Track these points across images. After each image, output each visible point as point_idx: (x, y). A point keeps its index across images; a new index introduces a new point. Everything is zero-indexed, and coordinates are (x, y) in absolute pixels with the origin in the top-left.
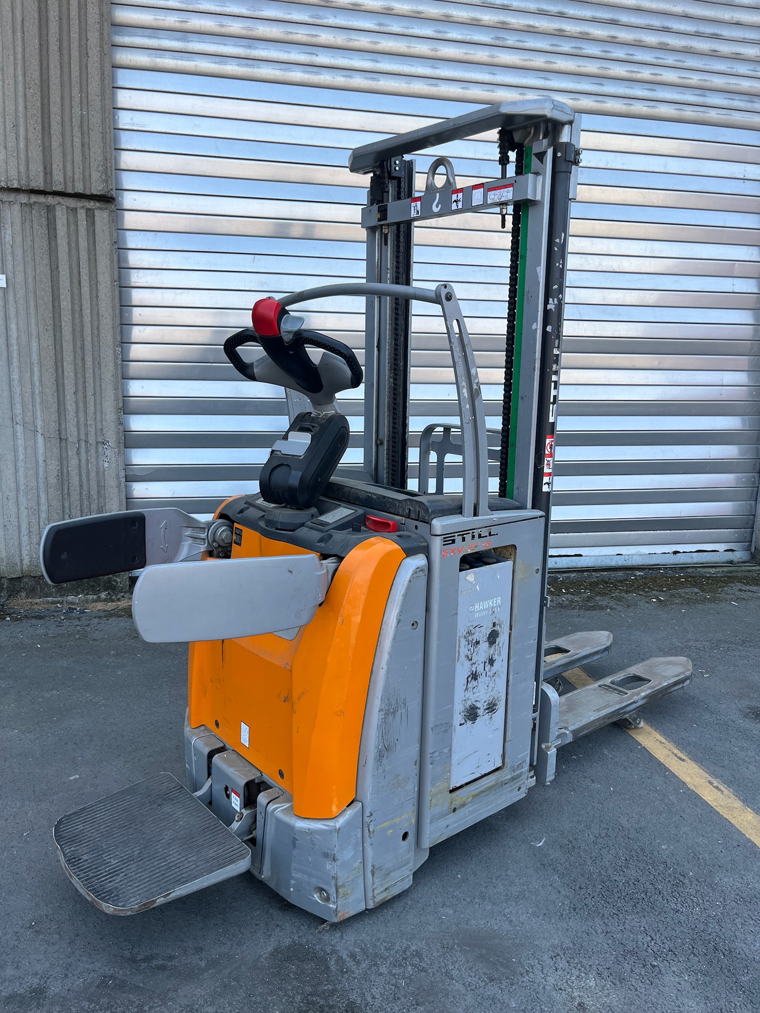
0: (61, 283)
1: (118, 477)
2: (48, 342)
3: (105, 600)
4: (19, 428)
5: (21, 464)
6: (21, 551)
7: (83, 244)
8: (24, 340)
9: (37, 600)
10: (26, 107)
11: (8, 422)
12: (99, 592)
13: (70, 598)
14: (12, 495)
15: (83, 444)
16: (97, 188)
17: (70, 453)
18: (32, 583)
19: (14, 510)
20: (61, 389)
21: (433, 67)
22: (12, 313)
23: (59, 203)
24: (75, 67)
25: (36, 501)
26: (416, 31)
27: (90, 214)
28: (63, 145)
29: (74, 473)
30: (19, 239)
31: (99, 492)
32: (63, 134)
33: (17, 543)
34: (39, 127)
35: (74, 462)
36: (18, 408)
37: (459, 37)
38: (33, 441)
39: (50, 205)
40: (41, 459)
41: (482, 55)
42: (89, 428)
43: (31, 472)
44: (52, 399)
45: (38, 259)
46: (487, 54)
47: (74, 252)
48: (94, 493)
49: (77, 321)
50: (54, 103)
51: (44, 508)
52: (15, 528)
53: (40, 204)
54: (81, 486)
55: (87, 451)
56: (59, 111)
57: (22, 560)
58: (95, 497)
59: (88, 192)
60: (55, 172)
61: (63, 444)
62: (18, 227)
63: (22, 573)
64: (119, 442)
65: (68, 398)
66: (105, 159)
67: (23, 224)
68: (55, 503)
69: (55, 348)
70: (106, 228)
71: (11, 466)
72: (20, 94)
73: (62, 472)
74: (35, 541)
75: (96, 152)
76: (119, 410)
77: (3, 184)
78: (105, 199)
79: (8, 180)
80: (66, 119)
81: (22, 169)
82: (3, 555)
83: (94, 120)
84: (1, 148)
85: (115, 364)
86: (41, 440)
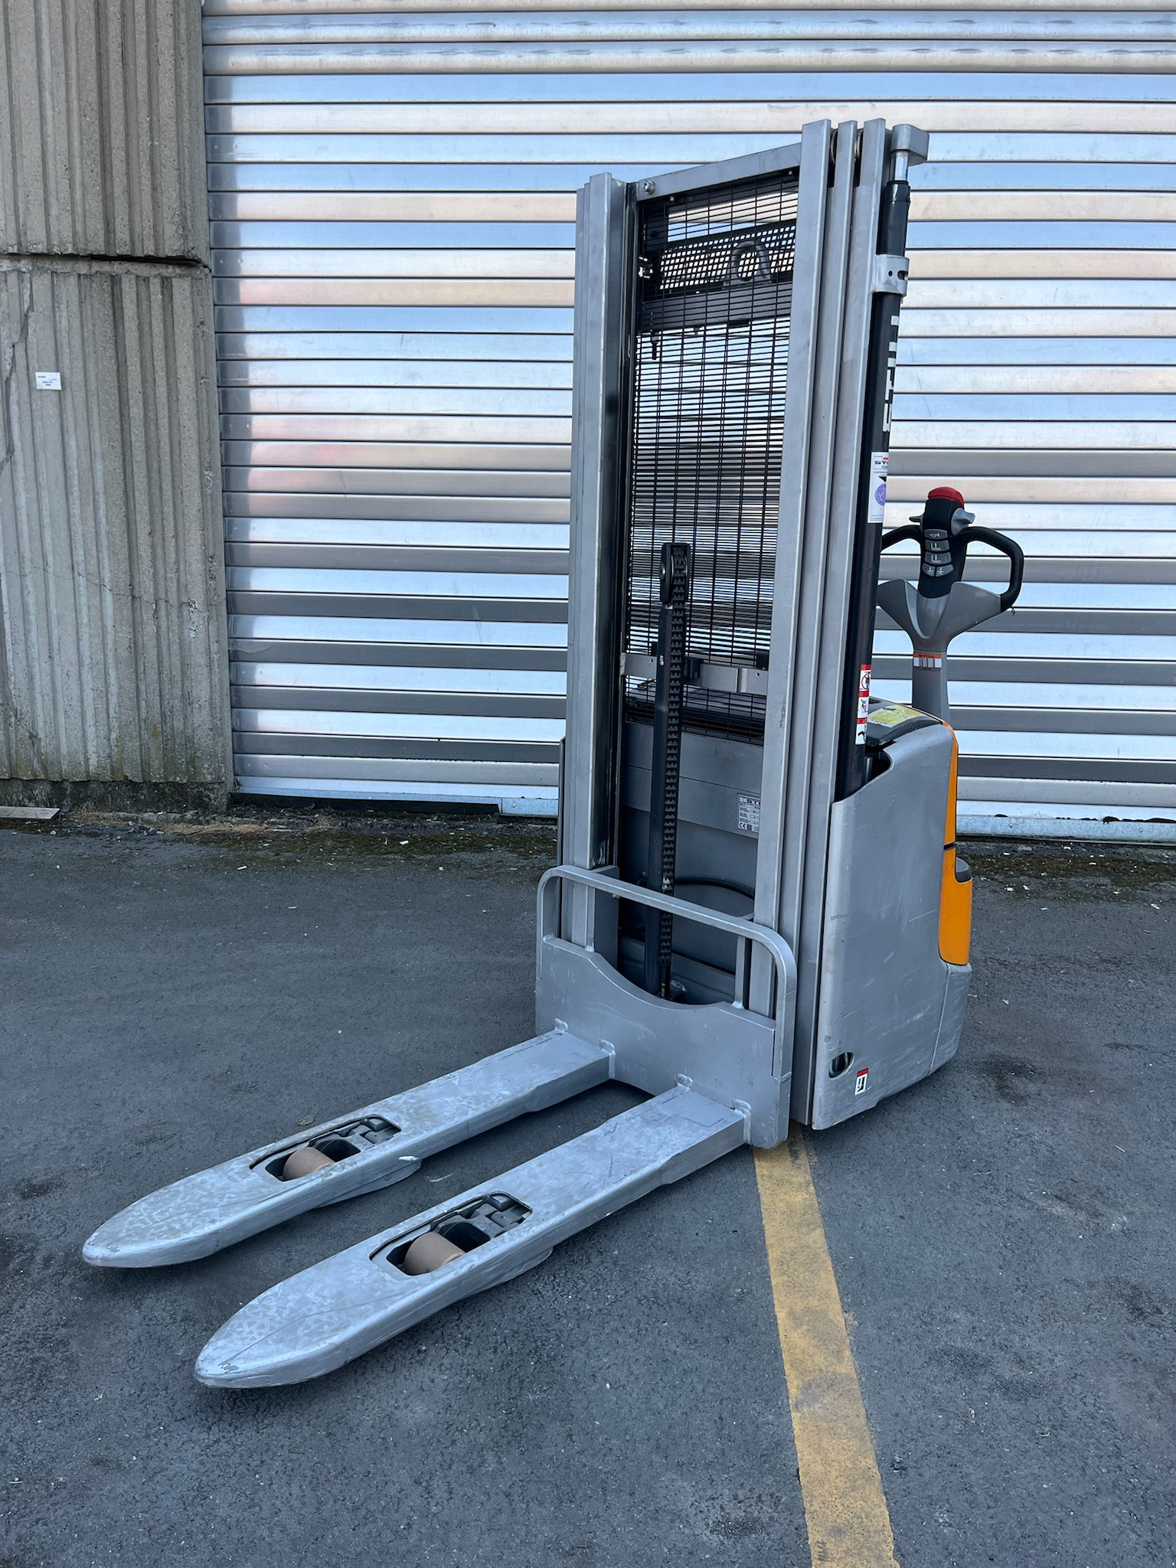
0: (130, 383)
1: (208, 652)
2: (118, 464)
3: (190, 822)
4: (82, 581)
5: (84, 630)
6: (85, 747)
7: (158, 327)
8: (84, 461)
9: (106, 815)
10: (81, 143)
11: (68, 573)
12: (186, 809)
13: (146, 815)
14: (74, 670)
15: (162, 605)
16: (171, 247)
17: (145, 617)
18: (100, 791)
19: (76, 691)
20: (132, 527)
21: (677, 23)
22: (70, 425)
23: (128, 272)
24: (142, 81)
25: (103, 680)
27: (165, 281)
28: (129, 191)
29: (150, 643)
30: (77, 323)
31: (183, 673)
32: (129, 176)
33: (80, 735)
34: (98, 169)
35: (150, 629)
36: (79, 556)
38: (98, 599)
39: (117, 275)
40: (109, 623)
42: (169, 583)
43: (96, 640)
44: (121, 543)
45: (100, 350)
47: (147, 338)
48: (177, 673)
49: (153, 434)
50: (116, 133)
51: (114, 689)
52: (78, 715)
53: (101, 274)
54: (160, 662)
55: (168, 615)
56: (123, 144)
57: (87, 760)
58: (178, 678)
59: (162, 254)
60: (118, 228)
61: (137, 604)
62: (75, 307)
63: (88, 776)
64: (209, 604)
65: (141, 540)
66: (183, 205)
67: (81, 303)
68: (126, 684)
69: (125, 472)
70: (188, 303)
71: (71, 631)
72: (75, 125)
73: (135, 643)
74: (103, 733)
75: (170, 197)
76: (209, 558)
77: (56, 250)
78: (185, 262)
79: (61, 243)
80: (133, 154)
81: (79, 227)
82: (64, 750)
83: (168, 152)
84: (53, 200)
85: (202, 494)
86: (108, 597)
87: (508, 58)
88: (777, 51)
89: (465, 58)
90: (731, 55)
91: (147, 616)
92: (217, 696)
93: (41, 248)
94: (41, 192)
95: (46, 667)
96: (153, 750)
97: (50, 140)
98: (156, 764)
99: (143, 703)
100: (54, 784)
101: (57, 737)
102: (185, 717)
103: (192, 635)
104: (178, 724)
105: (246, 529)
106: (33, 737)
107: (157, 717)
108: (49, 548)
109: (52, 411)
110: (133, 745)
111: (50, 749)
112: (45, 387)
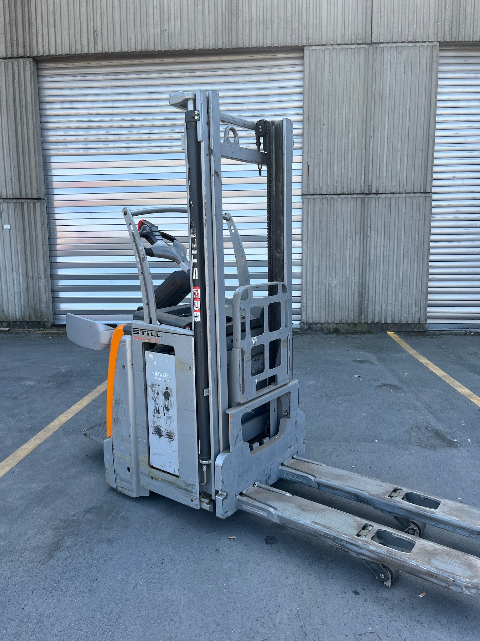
0: (26, 227)
1: (45, 289)
2: (23, 245)
3: (41, 331)
4: (15, 273)
5: (15, 284)
6: (16, 313)
7: (32, 214)
8: (15, 245)
9: (21, 330)
10: (14, 173)
11: (11, 271)
12: (41, 328)
13: (30, 330)
14: (13, 294)
15: (34, 278)
16: (35, 196)
18: (19, 324)
19: (13, 299)
20: (27, 260)
21: (149, 143)
22: (12, 236)
23: (25, 202)
24: (27, 160)
25: (20, 296)
26: (142, 132)
27: (34, 203)
28: (25, 184)
29: (31, 287)
30: (13, 213)
31: (39, 294)
32: (25, 181)
33: (14, 310)
34: (18, 179)
35: (31, 284)
36: (14, 267)
37: (158, 132)
38: (19, 277)
39: (23, 202)
40: (21, 283)
41: (167, 136)
42: (35, 273)
43: (18, 287)
44: (24, 263)
45: (19, 219)
46: (169, 136)
47: (30, 216)
48: (38, 294)
49: (31, 238)
50: (22, 171)
51: (22, 299)
52: (14, 305)
53: (19, 202)
54: (34, 292)
55: (35, 280)
56: (23, 174)
57: (16, 316)
58: (38, 295)
59: (33, 198)
60: (23, 192)
61: (28, 278)
63: (16, 319)
64: (45, 278)
65: (29, 263)
66: (37, 187)
67: (14, 209)
68: (25, 297)
69: (25, 247)
70: (39, 208)
71: (12, 285)
72: (12, 169)
73: (28, 287)
74: (20, 310)
75: (34, 185)
76: (45, 267)
77: (8, 197)
78: (39, 199)
79: (10, 196)
80: (26, 176)
81: (14, 192)
82: (10, 314)
83: (34, 175)
84: (8, 186)
85: (43, 251)
86: (21, 276)
87: (112, 151)
88: (172, 149)
89: (102, 151)
90: (162, 150)
91: (30, 281)
92: (47, 300)
93: (5, 197)
94: (5, 184)
95: (6, 293)
96: (32, 314)
97: (7, 173)
98: (33, 317)
99: (30, 302)
100: (8, 322)
101: (9, 311)
102: (40, 305)
103: (41, 285)
104: (38, 307)
105: (56, 259)
106: (3, 311)
107: (33, 305)
108: (7, 265)
109: (7, 233)
110: (27, 312)
111: (7, 314)
112: (6, 228)
